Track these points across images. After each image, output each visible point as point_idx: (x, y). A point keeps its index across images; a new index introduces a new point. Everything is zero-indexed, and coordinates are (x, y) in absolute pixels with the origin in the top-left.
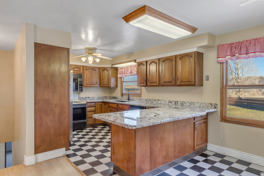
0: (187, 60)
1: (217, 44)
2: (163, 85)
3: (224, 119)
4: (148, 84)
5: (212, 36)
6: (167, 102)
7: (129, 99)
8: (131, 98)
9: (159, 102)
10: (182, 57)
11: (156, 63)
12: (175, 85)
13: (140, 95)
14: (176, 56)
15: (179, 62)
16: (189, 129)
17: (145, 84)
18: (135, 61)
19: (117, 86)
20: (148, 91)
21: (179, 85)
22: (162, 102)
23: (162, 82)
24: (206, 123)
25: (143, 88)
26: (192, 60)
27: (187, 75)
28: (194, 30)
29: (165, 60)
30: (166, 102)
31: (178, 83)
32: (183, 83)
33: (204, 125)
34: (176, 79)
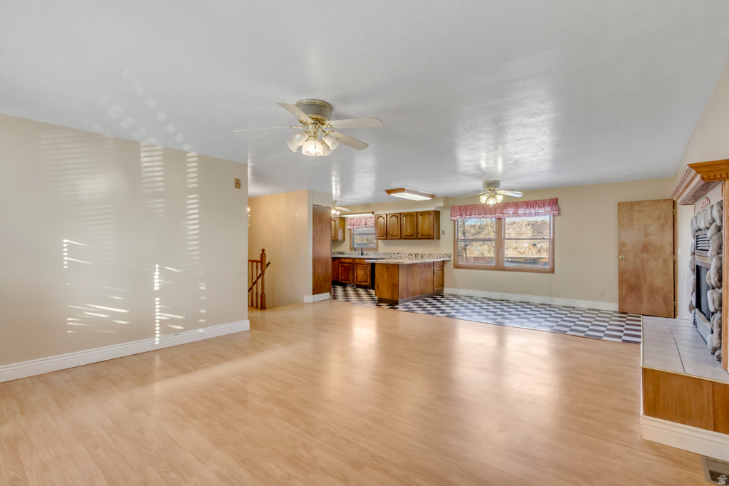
0: (427, 217)
1: (450, 205)
2: (404, 239)
3: (456, 267)
4: (389, 237)
5: (447, 199)
6: (408, 254)
7: (362, 254)
8: (364, 252)
9: (399, 255)
10: (423, 213)
11: (397, 217)
12: (417, 238)
13: (376, 249)
14: (417, 212)
15: (420, 218)
16: (429, 274)
17: (385, 238)
18: (373, 213)
19: (344, 240)
20: (386, 245)
21: (420, 239)
22: (402, 255)
23: (404, 234)
24: (443, 270)
25: (380, 241)
26: (431, 217)
27: (427, 230)
28: (433, 196)
29: (406, 215)
31: (419, 237)
32: (424, 237)
33: (441, 272)
34: (417, 233)
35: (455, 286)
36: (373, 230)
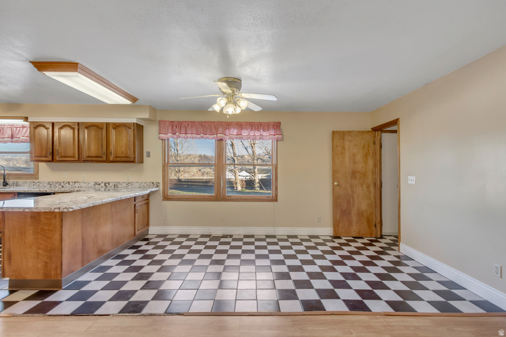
0: (124, 131)
2: (85, 161)
3: (166, 198)
4: (57, 158)
5: (153, 109)
6: (92, 184)
7: (5, 184)
8: (10, 181)
9: (77, 185)
10: (117, 126)
11: (73, 129)
12: (107, 161)
13: (35, 176)
14: (107, 124)
15: (113, 133)
16: (129, 213)
17: (50, 158)
18: (26, 119)
20: (53, 169)
21: (112, 162)
22: (82, 185)
23: (85, 154)
24: (148, 204)
25: (42, 165)
26: (131, 132)
27: (124, 149)
28: (134, 99)
29: (89, 126)
30: (89, 185)
31: (111, 159)
32: (118, 159)
33: (146, 206)
34: (108, 153)
35: (164, 223)
36: (26, 147)
